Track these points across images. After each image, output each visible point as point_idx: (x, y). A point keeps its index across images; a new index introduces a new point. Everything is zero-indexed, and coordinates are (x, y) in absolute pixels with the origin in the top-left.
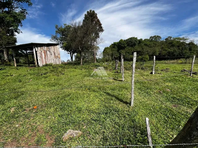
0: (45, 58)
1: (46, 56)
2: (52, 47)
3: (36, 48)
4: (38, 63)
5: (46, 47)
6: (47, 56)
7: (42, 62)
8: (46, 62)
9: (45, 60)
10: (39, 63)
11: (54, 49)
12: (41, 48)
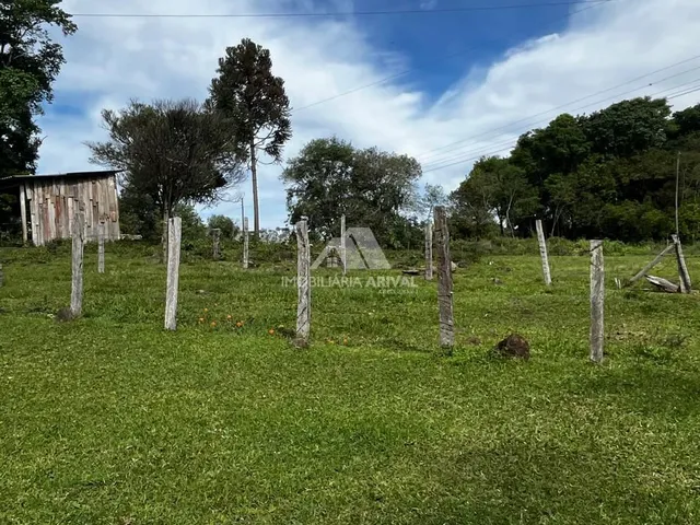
0: (57, 221)
1: (63, 215)
2: (89, 186)
3: (28, 191)
4: (30, 236)
5: (62, 188)
6: (67, 215)
7: (47, 231)
8: (59, 233)
9: (58, 227)
10: (34, 236)
11: (95, 190)
12: (43, 191)
